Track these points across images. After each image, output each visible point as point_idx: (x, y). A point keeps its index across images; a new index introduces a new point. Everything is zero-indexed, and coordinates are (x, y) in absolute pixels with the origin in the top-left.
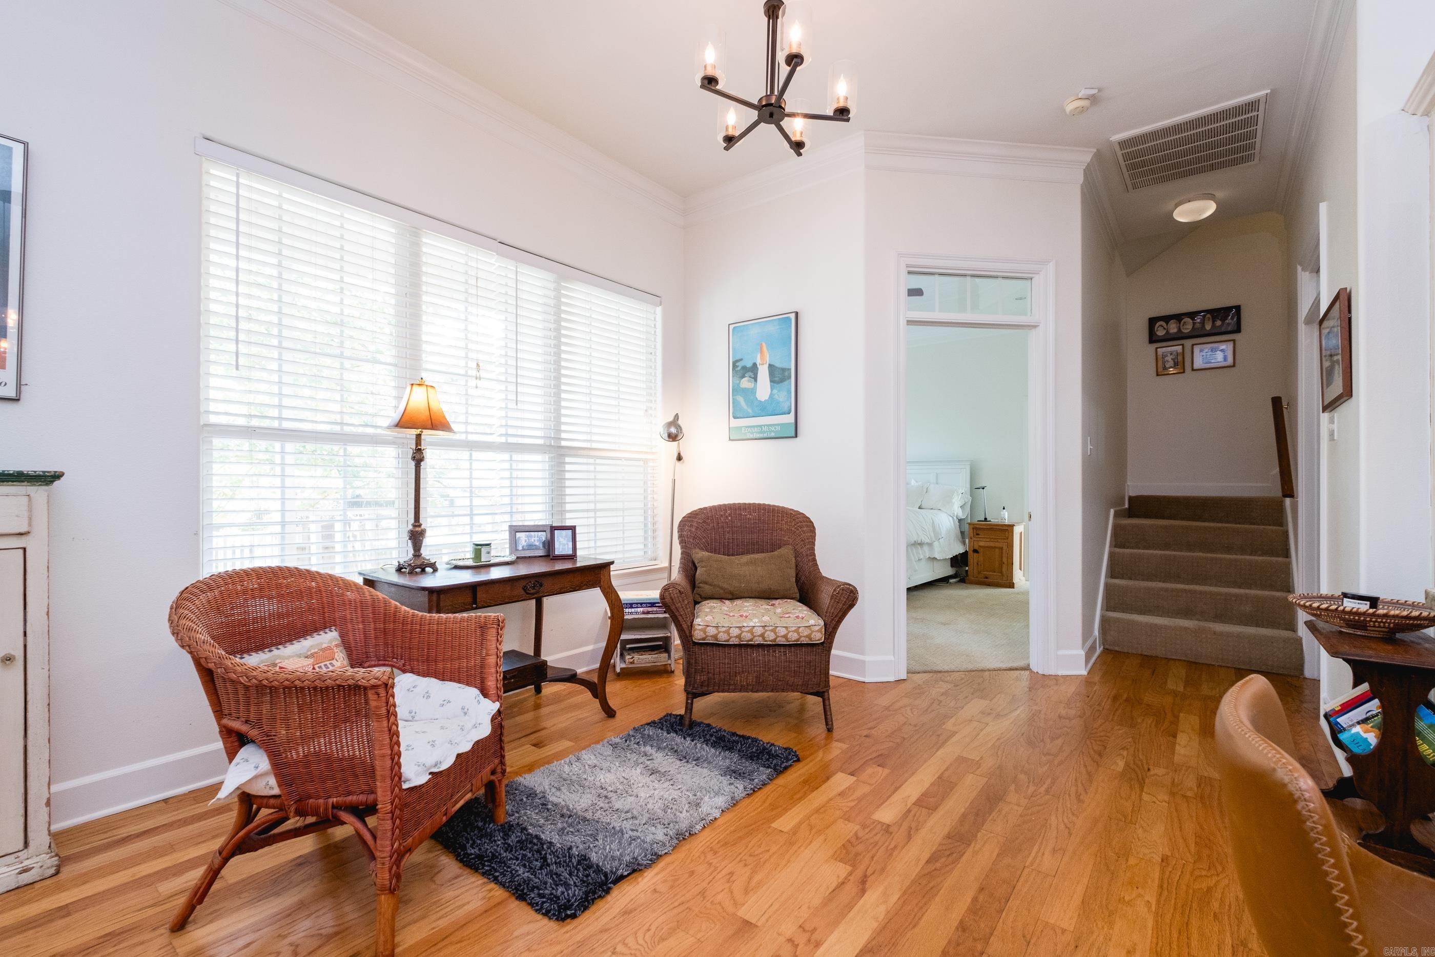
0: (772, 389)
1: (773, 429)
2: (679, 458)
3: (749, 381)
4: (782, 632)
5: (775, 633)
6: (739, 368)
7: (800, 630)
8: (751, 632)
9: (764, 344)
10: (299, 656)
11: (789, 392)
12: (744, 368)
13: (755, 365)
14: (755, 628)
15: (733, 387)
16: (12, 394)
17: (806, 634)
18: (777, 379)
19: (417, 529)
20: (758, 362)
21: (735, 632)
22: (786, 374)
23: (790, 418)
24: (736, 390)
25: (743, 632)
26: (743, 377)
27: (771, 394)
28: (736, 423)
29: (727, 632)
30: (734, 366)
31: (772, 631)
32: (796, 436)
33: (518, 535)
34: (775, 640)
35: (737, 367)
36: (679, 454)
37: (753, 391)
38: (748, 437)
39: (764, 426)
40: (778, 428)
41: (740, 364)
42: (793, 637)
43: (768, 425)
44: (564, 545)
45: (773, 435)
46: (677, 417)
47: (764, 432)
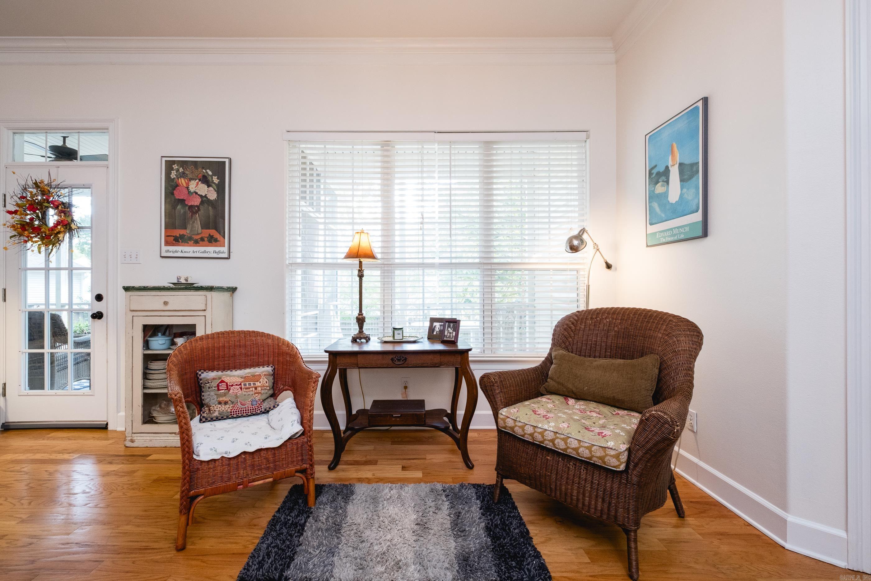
0: (682, 188)
1: (682, 230)
2: (609, 266)
3: (662, 186)
4: (574, 444)
5: (566, 443)
6: (654, 175)
7: (594, 448)
8: (542, 433)
9: (675, 145)
10: (238, 377)
11: (697, 188)
12: (659, 174)
13: (667, 167)
14: (547, 432)
15: (649, 194)
16: (226, 255)
17: (598, 454)
18: (686, 177)
19: (361, 316)
20: (670, 163)
21: (529, 430)
22: (695, 169)
23: (698, 217)
24: (652, 197)
25: (535, 432)
26: (657, 182)
27: (681, 193)
28: (653, 229)
29: (522, 428)
30: (650, 174)
31: (563, 439)
32: (705, 234)
33: (435, 324)
34: (565, 450)
35: (653, 174)
36: (607, 263)
37: (665, 195)
38: (661, 242)
39: (675, 228)
40: (687, 229)
41: (655, 171)
42: (585, 453)
43: (678, 228)
44: (450, 333)
45: (682, 237)
46: (583, 231)
47: (675, 235)
